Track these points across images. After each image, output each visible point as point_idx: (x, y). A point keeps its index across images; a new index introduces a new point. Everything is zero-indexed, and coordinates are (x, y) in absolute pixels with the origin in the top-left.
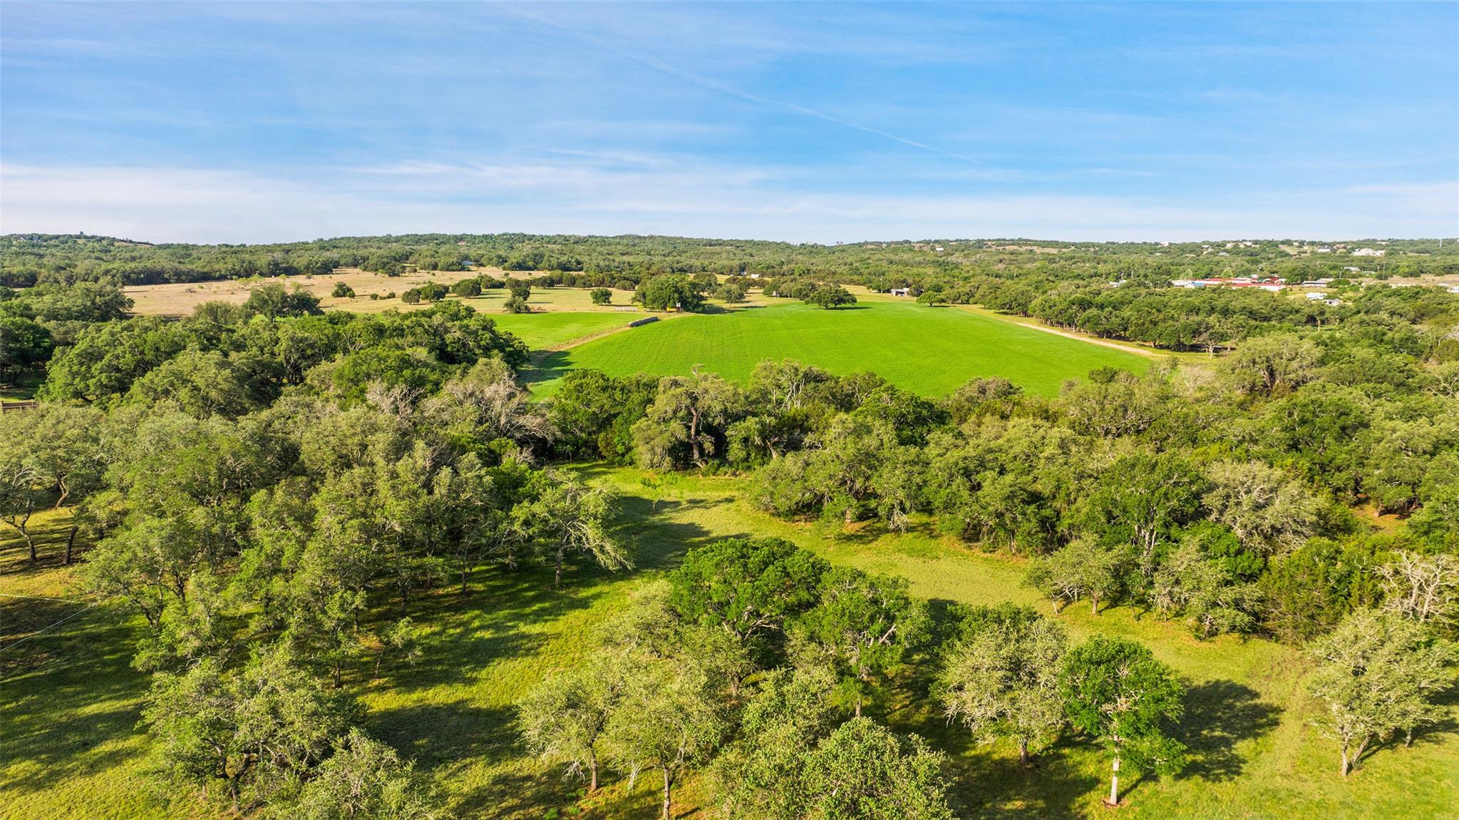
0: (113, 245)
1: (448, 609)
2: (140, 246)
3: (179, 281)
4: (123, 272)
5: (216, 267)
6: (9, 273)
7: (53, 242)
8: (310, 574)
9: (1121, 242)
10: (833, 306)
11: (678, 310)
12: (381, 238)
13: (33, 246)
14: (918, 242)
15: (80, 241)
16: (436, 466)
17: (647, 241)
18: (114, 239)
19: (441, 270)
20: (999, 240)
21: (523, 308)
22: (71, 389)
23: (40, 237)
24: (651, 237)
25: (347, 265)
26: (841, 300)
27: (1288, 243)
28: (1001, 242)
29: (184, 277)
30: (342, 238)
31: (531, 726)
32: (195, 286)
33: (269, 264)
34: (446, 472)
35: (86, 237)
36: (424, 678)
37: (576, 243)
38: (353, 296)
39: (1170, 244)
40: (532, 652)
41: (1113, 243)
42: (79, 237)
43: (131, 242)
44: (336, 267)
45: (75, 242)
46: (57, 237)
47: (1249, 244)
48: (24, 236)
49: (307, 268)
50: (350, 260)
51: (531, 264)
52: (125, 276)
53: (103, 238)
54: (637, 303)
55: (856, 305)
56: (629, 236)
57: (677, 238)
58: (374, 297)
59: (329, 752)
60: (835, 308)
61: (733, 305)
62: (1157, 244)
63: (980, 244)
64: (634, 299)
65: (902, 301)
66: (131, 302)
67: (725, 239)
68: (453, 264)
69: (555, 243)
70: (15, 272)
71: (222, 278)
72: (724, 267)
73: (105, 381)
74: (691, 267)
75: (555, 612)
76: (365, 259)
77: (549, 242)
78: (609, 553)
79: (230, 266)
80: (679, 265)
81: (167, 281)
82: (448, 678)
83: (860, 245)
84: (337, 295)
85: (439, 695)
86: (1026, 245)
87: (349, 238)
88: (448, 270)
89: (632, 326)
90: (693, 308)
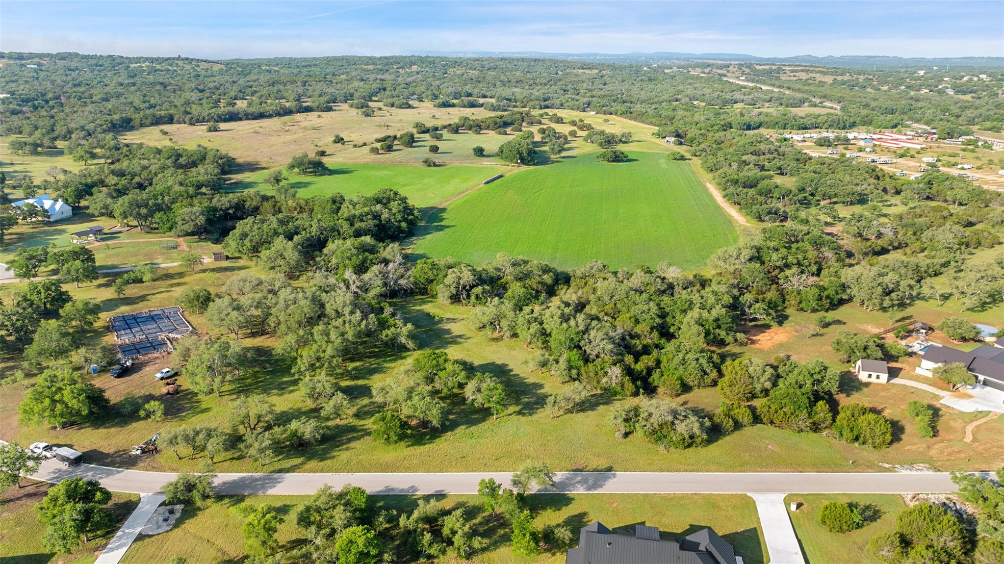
0: (198, 66)
1: (366, 357)
3: (247, 119)
4: (218, 115)
5: (267, 108)
8: (330, 351)
11: (518, 165)
13: (155, 71)
15: (179, 63)
16: (362, 320)
19: (397, 107)
21: (432, 163)
25: (340, 98)
26: (617, 157)
31: (374, 393)
32: (256, 126)
34: (364, 322)
36: (357, 378)
38: (343, 143)
40: (385, 372)
44: (334, 100)
49: (318, 107)
58: (355, 145)
59: (334, 395)
61: (556, 156)
64: (498, 152)
68: (401, 99)
71: (270, 116)
75: (395, 360)
78: (411, 345)
79: (274, 108)
81: (240, 119)
82: (363, 378)
84: (335, 142)
85: (360, 382)
88: (400, 108)
89: (485, 183)
90: (529, 161)
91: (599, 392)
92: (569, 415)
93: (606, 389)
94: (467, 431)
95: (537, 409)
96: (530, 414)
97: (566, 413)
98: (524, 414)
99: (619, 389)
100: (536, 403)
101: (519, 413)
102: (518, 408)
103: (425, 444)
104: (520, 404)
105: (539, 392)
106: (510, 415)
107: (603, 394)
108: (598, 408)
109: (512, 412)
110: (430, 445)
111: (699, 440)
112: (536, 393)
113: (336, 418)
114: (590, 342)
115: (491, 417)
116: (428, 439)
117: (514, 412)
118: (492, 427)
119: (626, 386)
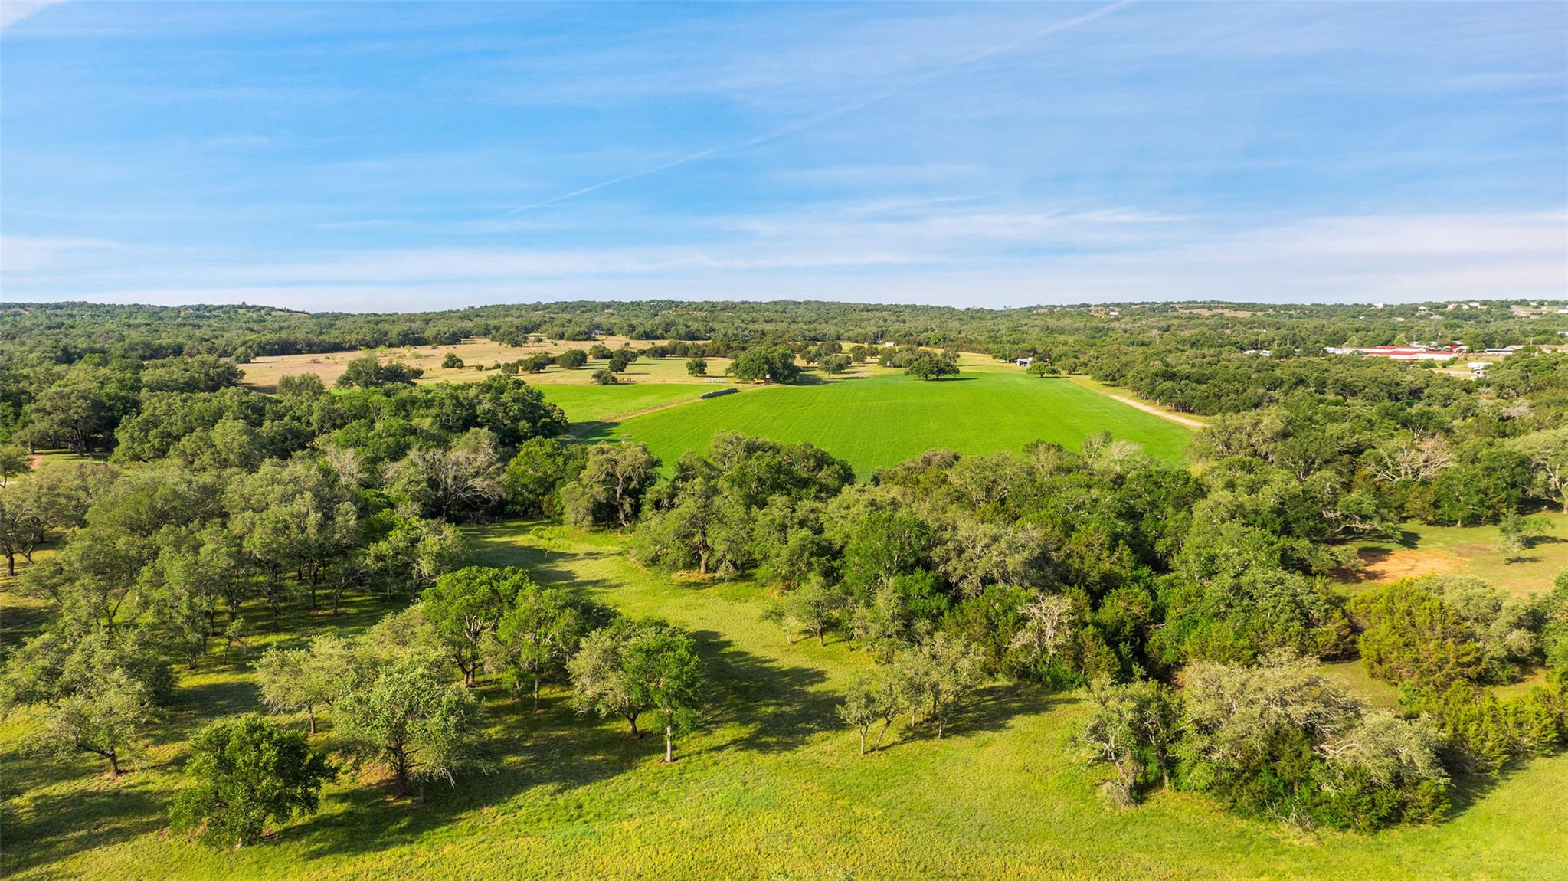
0: (270, 314)
2: (296, 316)
3: (309, 352)
5: (348, 337)
6: (160, 345)
7: (216, 313)
9: (1328, 304)
10: (935, 377)
11: (767, 382)
12: (530, 306)
13: (197, 317)
14: (1096, 306)
15: (241, 311)
17: (801, 307)
18: (273, 309)
19: (565, 339)
20: (1189, 302)
21: (610, 379)
22: (130, 452)
23: (206, 308)
24: (807, 303)
25: (478, 335)
26: (943, 371)
27: (1523, 303)
28: (1189, 305)
29: (315, 348)
30: (493, 307)
32: (321, 357)
33: (399, 334)
35: (247, 307)
37: (723, 309)
38: (461, 366)
39: (1386, 306)
41: (1320, 305)
42: (240, 307)
43: (288, 311)
44: (467, 337)
45: (236, 312)
46: (221, 307)
47: (1477, 305)
48: (191, 307)
49: (436, 338)
50: (481, 330)
51: (659, 332)
52: (260, 347)
53: (263, 308)
54: (732, 374)
55: (958, 376)
56: (784, 301)
57: (833, 303)
58: (480, 368)
60: (937, 380)
61: (832, 376)
62: (1370, 305)
63: (1167, 306)
64: (728, 370)
65: (1017, 372)
66: (243, 373)
67: (885, 304)
68: (579, 333)
69: (701, 310)
70: (164, 344)
71: (350, 349)
72: (858, 335)
73: (157, 445)
74: (825, 335)
76: (497, 329)
77: (695, 309)
79: (360, 337)
80: (813, 334)
81: (299, 352)
83: (1030, 309)
84: (446, 366)
86: (1216, 308)
87: (499, 306)
88: (574, 340)
89: (704, 397)
90: (785, 379)
91: (1002, 682)
92: (919, 743)
93: (1024, 673)
94: (561, 800)
95: (810, 731)
96: (788, 747)
97: (907, 740)
98: (765, 748)
99: (1065, 668)
100: (804, 716)
101: (748, 744)
102: (745, 732)
103: (385, 846)
104: (752, 721)
105: (811, 689)
106: (720, 749)
107: (1016, 687)
108: (1011, 723)
109: (729, 739)
110: (406, 849)
111: (1422, 795)
112: (802, 693)
113: (101, 770)
114: (960, 551)
115: (657, 758)
116: (402, 831)
117: (734, 742)
118: (653, 786)
119: (1088, 657)
